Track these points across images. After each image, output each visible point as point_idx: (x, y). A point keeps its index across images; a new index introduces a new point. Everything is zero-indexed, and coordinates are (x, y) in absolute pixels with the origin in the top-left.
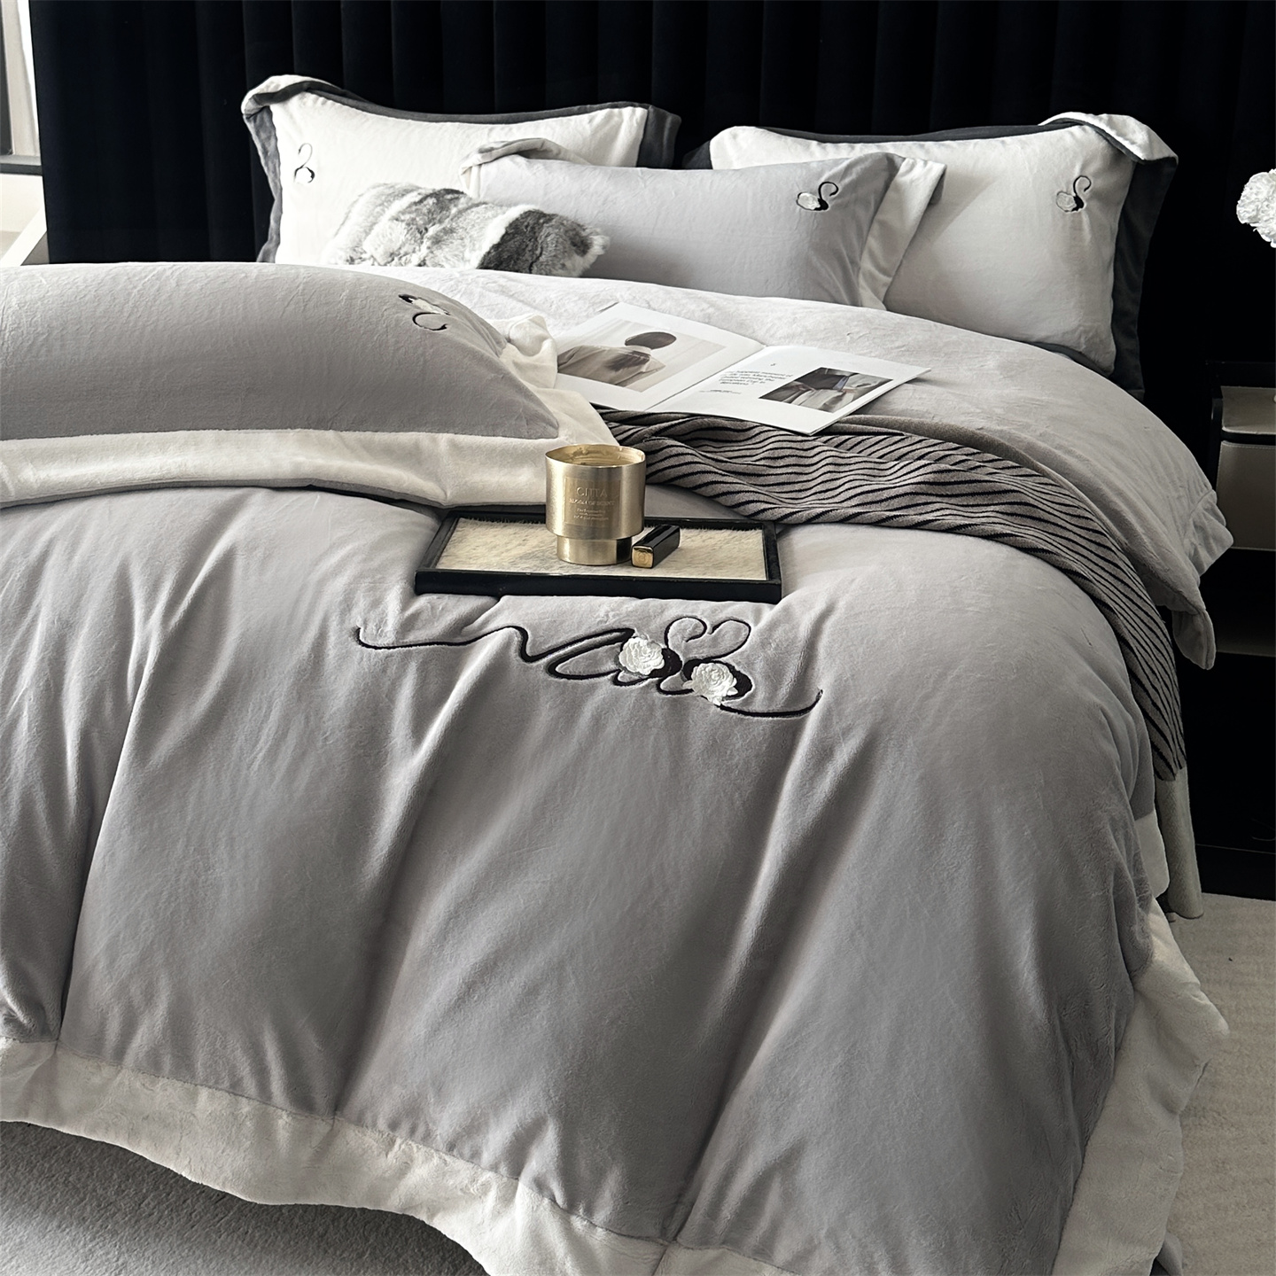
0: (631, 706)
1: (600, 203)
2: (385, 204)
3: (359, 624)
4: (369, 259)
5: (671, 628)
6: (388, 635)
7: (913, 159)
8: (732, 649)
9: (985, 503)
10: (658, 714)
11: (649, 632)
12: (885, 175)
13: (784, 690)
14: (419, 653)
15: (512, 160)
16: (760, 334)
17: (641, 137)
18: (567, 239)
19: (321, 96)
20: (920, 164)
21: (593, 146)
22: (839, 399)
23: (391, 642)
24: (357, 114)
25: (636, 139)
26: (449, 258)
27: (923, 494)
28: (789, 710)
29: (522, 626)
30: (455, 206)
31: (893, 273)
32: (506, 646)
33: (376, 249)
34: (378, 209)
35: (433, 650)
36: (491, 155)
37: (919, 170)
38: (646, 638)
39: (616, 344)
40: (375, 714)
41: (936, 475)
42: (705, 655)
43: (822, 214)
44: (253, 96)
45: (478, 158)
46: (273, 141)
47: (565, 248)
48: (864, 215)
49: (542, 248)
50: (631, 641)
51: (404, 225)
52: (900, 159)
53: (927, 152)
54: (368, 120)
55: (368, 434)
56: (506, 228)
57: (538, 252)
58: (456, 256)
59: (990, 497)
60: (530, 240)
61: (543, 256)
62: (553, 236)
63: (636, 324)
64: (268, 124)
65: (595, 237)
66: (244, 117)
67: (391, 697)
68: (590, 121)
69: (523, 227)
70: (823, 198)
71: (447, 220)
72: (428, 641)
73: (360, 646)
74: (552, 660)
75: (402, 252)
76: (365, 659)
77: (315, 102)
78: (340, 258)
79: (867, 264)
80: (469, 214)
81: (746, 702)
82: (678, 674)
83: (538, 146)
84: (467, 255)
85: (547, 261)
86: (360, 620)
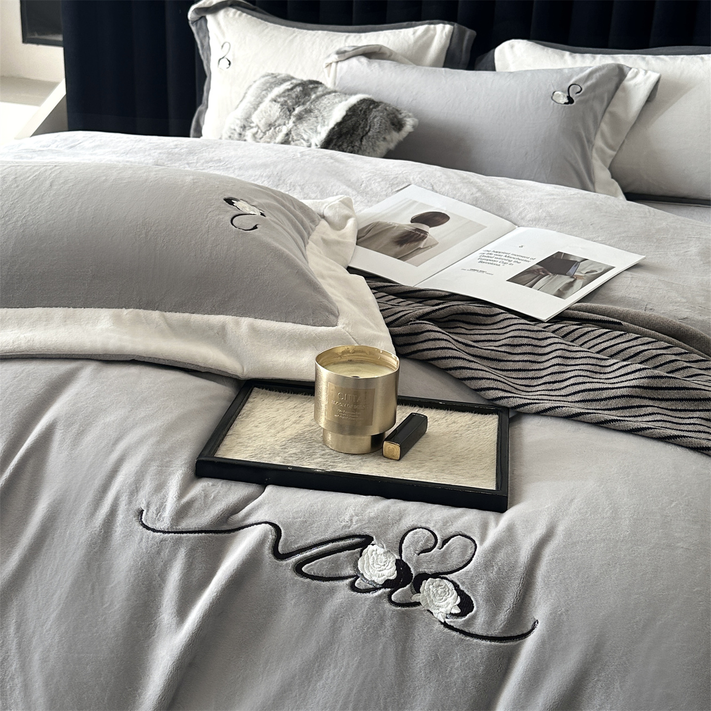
0: (365, 613)
1: (414, 93)
2: (269, 89)
3: (143, 506)
4: (255, 127)
5: (406, 538)
6: (165, 520)
7: (637, 69)
8: (458, 567)
9: (692, 408)
10: (388, 623)
11: (385, 541)
12: (615, 80)
13: (503, 617)
14: (188, 540)
15: (358, 60)
16: (514, 215)
17: (448, 45)
18: (388, 120)
19: (238, 10)
20: (642, 72)
21: (414, 51)
22: (570, 285)
23: (166, 527)
24: (261, 23)
25: (444, 46)
26: (306, 130)
27: (637, 397)
28: (505, 635)
29: (277, 523)
30: (315, 93)
31: (618, 149)
32: (261, 543)
33: (260, 121)
34: (264, 93)
35: (200, 538)
36: (344, 55)
37: (640, 78)
38: (383, 548)
39: (404, 221)
40: (148, 591)
41: (650, 380)
42: (433, 571)
43: (569, 107)
44: (195, 9)
45: (335, 57)
46: (207, 38)
47: (386, 126)
48: (598, 107)
49: (370, 126)
50: (370, 546)
51: (279, 105)
52: (628, 69)
53: (648, 63)
54: (267, 28)
55: (186, 315)
56: (347, 111)
57: (367, 129)
58: (311, 129)
59: (696, 403)
60: (362, 121)
61: (371, 132)
62: (378, 118)
63: (421, 204)
64: (204, 28)
65: (408, 119)
66: (190, 22)
67: (163, 576)
68: (414, 33)
69: (359, 111)
70: (571, 96)
71: (308, 103)
72: (197, 529)
73: (141, 527)
74: (301, 559)
75: (277, 124)
76: (144, 540)
77: (235, 14)
78: (237, 125)
79: (599, 142)
80: (323, 100)
81: (468, 623)
82: (408, 586)
83: (377, 50)
84: (319, 128)
85: (373, 136)
86: (144, 502)
